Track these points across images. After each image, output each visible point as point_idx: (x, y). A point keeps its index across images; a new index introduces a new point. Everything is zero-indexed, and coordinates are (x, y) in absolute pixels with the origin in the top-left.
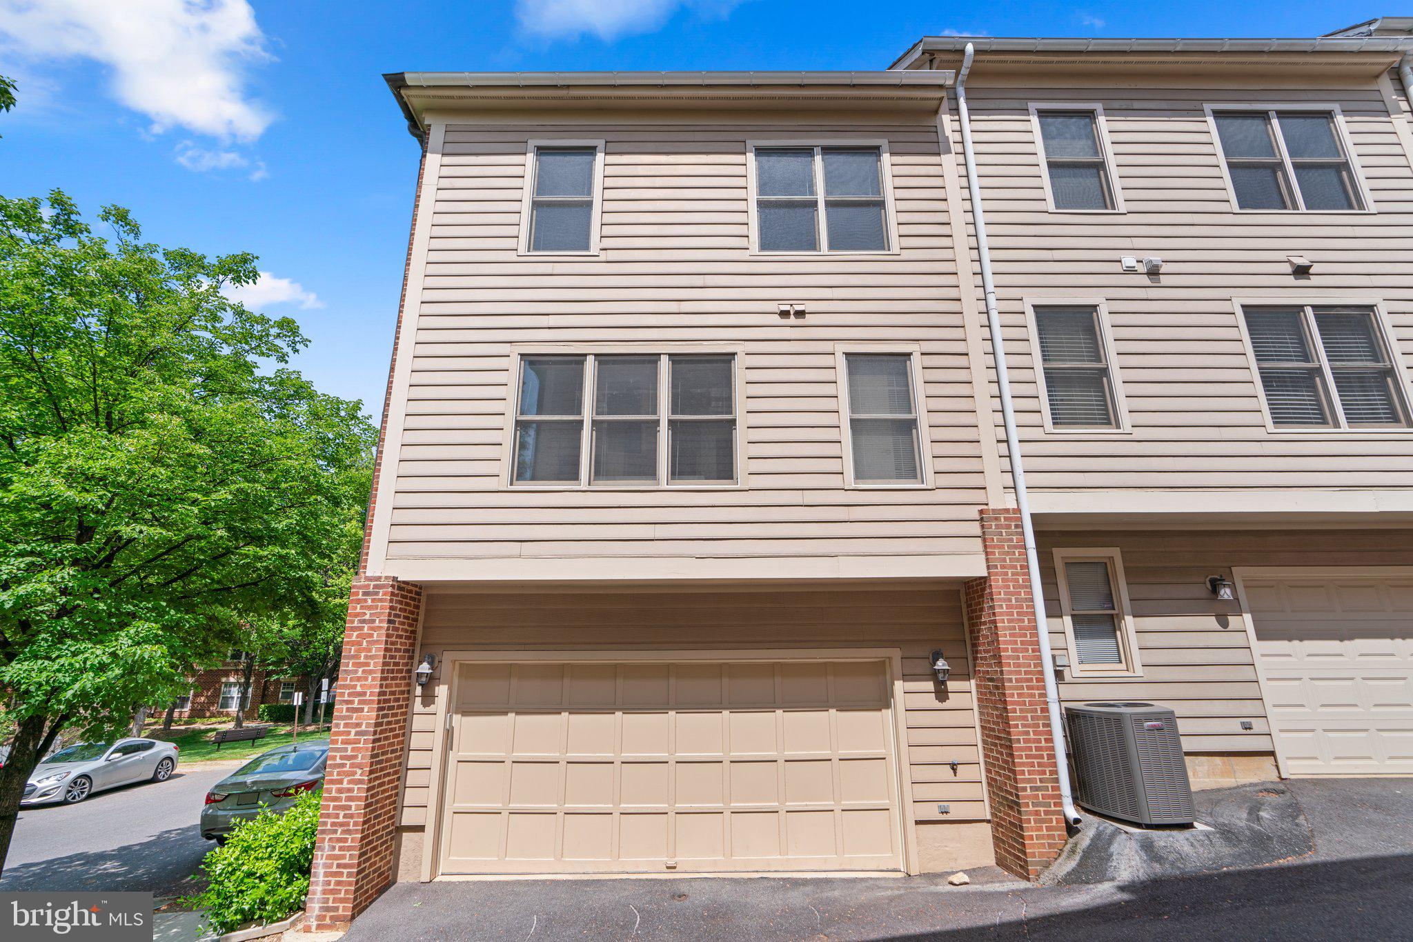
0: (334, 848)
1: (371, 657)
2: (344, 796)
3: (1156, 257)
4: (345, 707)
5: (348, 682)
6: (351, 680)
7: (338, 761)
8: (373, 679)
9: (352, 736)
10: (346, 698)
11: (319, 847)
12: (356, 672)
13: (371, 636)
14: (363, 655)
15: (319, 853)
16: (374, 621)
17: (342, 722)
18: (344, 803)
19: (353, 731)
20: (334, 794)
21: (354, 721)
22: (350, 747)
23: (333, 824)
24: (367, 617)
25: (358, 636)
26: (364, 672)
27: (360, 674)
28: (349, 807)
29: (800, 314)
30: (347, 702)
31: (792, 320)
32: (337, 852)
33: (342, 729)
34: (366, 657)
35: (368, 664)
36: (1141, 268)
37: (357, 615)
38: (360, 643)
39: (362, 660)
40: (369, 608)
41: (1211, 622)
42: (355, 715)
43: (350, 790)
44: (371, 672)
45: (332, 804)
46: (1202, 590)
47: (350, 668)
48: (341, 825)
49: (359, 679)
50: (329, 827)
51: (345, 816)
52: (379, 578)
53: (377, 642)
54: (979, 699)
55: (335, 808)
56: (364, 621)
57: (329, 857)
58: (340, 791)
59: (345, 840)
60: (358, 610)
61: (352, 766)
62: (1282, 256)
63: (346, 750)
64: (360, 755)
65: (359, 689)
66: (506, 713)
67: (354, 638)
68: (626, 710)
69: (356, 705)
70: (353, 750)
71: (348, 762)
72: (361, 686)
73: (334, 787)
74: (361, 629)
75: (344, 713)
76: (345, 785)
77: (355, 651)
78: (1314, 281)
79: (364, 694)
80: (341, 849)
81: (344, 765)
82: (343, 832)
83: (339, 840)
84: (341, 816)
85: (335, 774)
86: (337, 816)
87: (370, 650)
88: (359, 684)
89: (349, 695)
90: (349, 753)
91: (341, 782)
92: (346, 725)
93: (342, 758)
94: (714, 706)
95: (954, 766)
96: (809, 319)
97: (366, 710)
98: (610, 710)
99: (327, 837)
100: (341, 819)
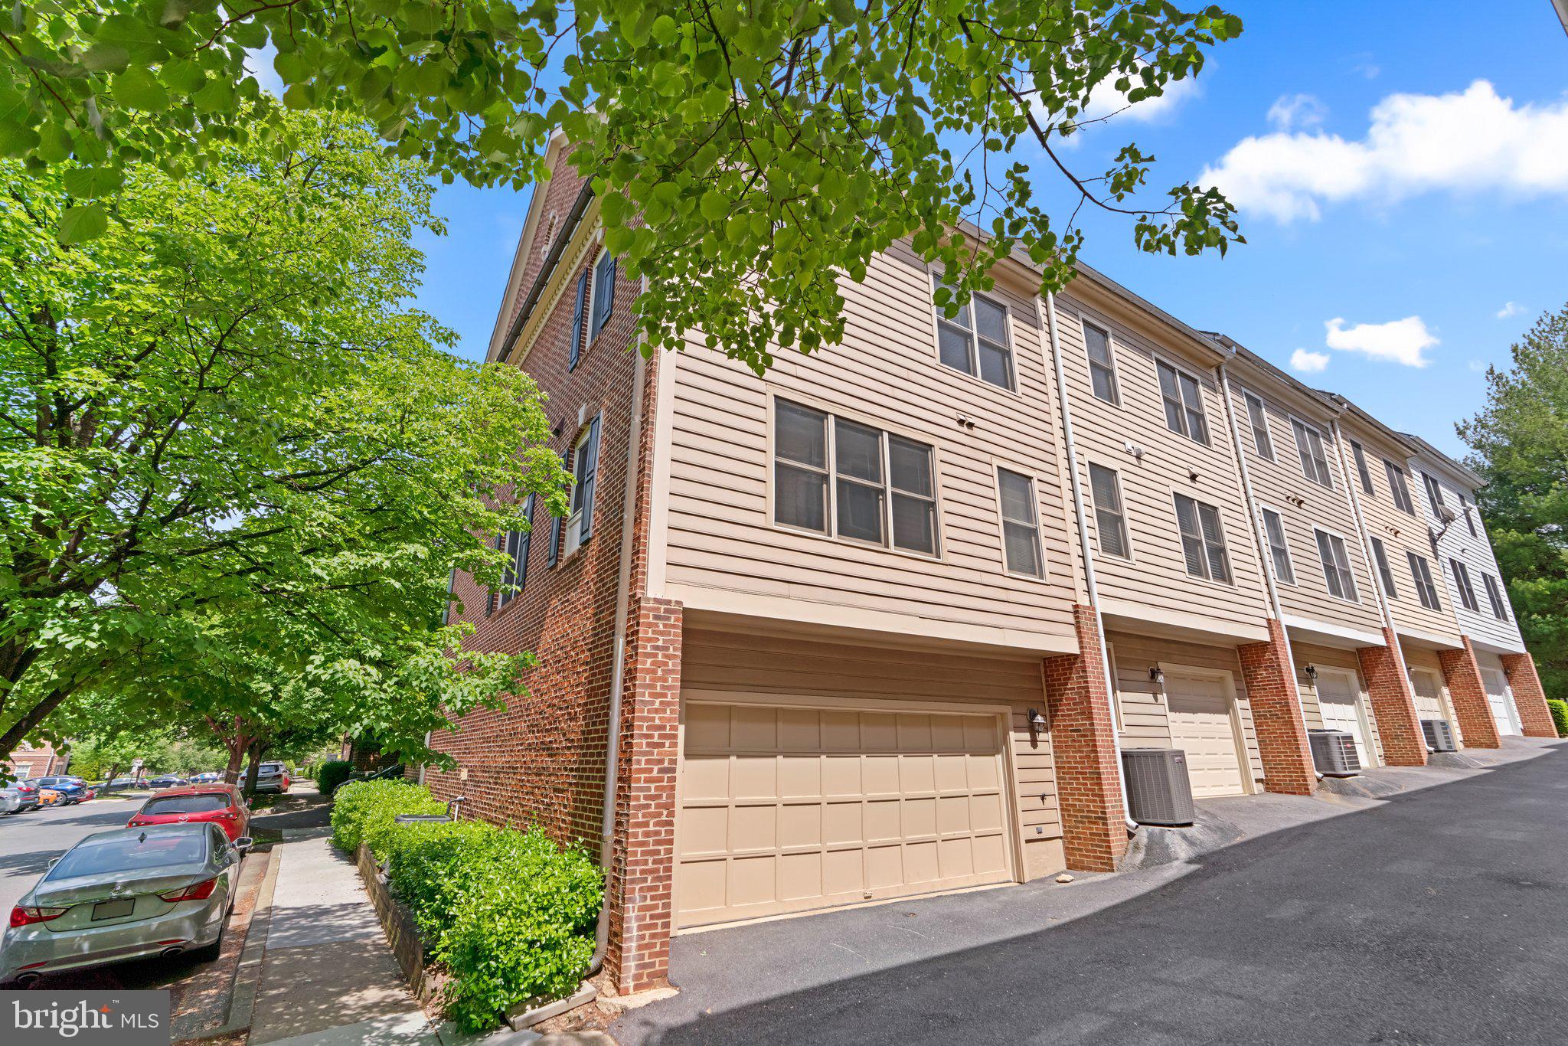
0: (645, 898)
1: (669, 688)
2: (651, 840)
3: (1144, 448)
4: (644, 741)
5: (646, 714)
6: (649, 711)
7: (643, 802)
8: (672, 711)
9: (655, 774)
10: (645, 731)
11: (630, 898)
12: (653, 703)
13: (666, 664)
14: (659, 684)
15: (630, 905)
16: (667, 649)
17: (643, 759)
18: (651, 848)
19: (656, 768)
20: (640, 839)
21: (655, 757)
22: (653, 786)
23: (642, 872)
24: (660, 643)
25: (652, 664)
26: (661, 703)
27: (657, 705)
28: (658, 852)
29: (971, 425)
30: (647, 736)
31: (965, 429)
32: (649, 902)
33: (643, 766)
34: (663, 687)
35: (665, 695)
36: (1134, 454)
37: (649, 640)
38: (654, 672)
39: (658, 690)
40: (662, 633)
41: (1149, 697)
42: (656, 750)
43: (658, 833)
44: (669, 704)
45: (639, 849)
46: (1146, 676)
47: (647, 698)
48: (651, 871)
49: (657, 711)
50: (638, 875)
51: (655, 862)
52: (669, 602)
53: (671, 672)
54: (1054, 747)
55: (644, 853)
56: (657, 648)
57: (641, 909)
58: (647, 834)
59: (656, 888)
60: (650, 635)
61: (658, 806)
62: (1184, 465)
63: (649, 789)
64: (665, 795)
65: (657, 722)
66: (727, 756)
67: (648, 665)
68: (831, 754)
69: (656, 740)
70: (656, 788)
71: (653, 803)
72: (660, 718)
73: (640, 830)
74: (655, 655)
75: (644, 748)
76: (652, 828)
77: (651, 680)
78: (1198, 485)
79: (663, 728)
80: (653, 898)
81: (648, 806)
82: (654, 879)
83: (650, 889)
84: (650, 862)
85: (640, 815)
86: (646, 862)
87: (666, 680)
88: (657, 716)
89: (648, 728)
90: (653, 792)
91: (647, 824)
92: (648, 762)
93: (646, 798)
94: (892, 751)
95: (1043, 797)
96: (976, 432)
97: (667, 745)
98: (815, 754)
99: (637, 887)
100: (650, 866)
